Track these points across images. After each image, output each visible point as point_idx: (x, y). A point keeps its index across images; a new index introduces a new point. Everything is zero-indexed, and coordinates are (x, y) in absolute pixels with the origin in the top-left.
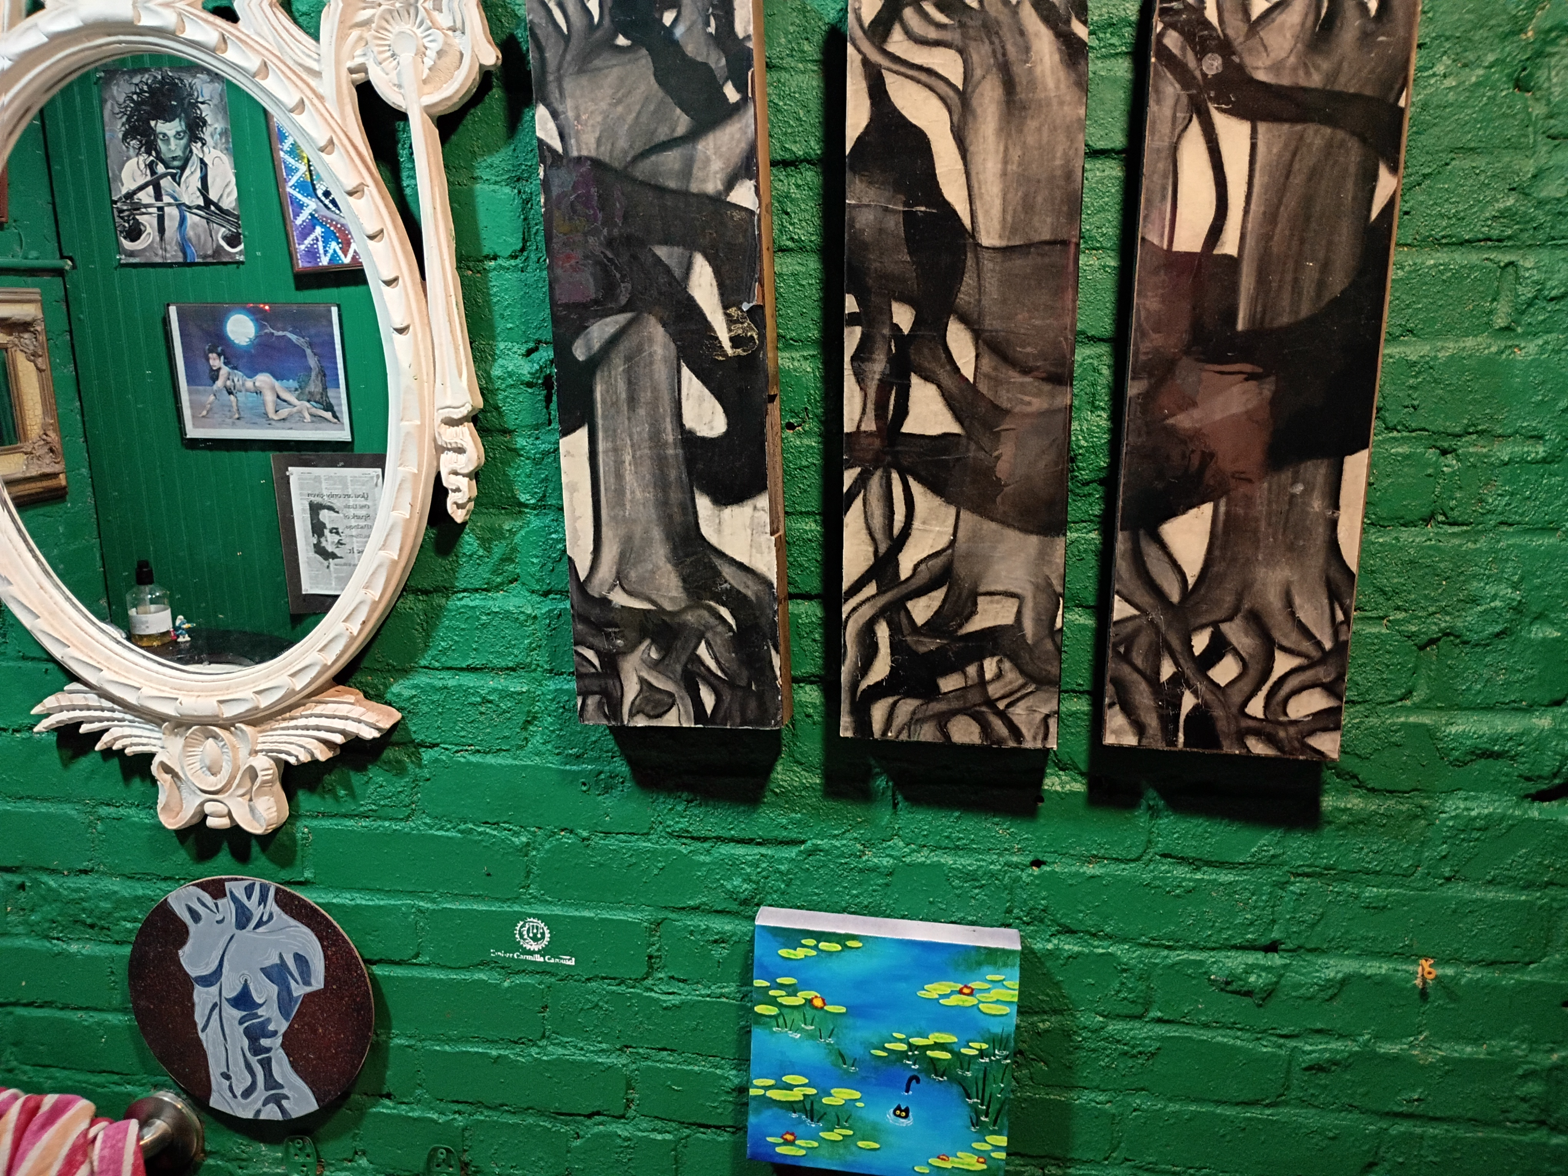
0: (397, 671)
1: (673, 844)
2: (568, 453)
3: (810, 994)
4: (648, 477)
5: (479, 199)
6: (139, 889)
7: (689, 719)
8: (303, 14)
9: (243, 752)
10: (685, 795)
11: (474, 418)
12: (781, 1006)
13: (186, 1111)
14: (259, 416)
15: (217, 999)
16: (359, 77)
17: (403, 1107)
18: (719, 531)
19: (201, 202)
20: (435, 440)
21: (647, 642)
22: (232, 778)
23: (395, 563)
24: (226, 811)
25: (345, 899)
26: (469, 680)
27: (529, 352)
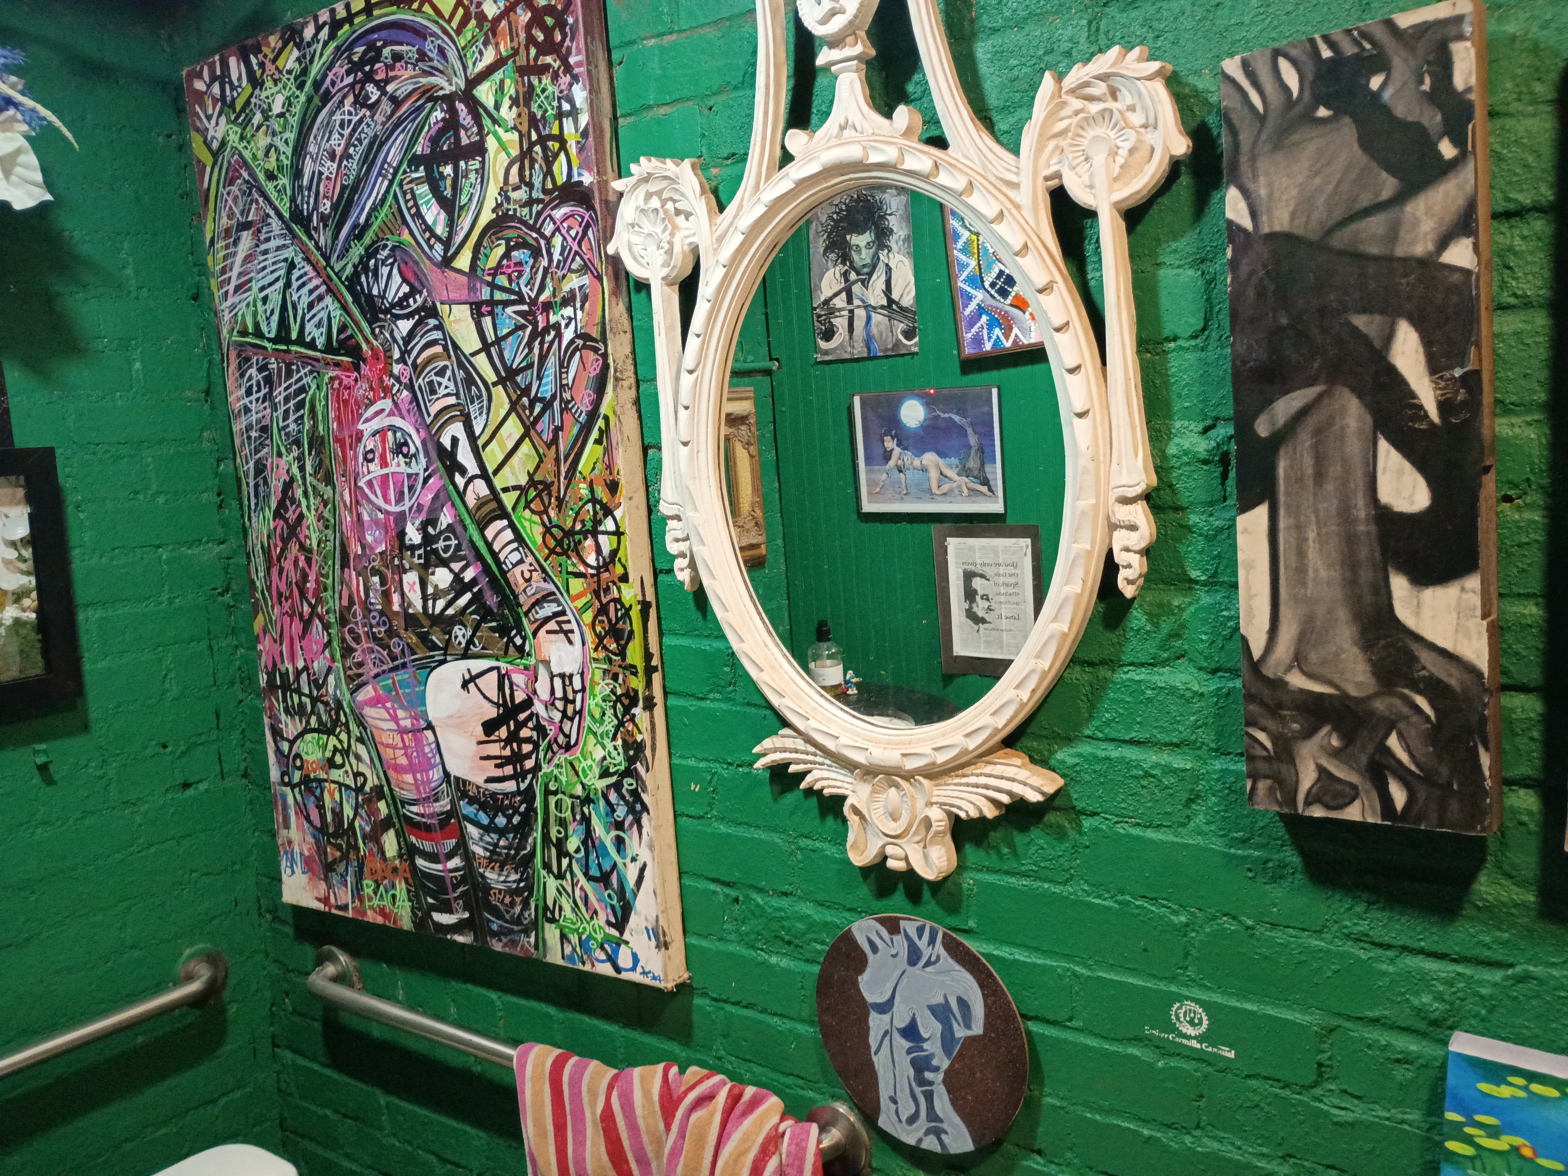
0: (1062, 739)
1: (1349, 947)
2: (1245, 531)
3: (1518, 1141)
4: (1334, 554)
5: (1162, 284)
6: (828, 916)
7: (1374, 813)
8: (1006, 132)
9: (920, 803)
10: (1365, 896)
11: (1147, 497)
12: (1478, 1147)
13: (859, 1125)
14: (924, 491)
15: (888, 1027)
16: (1053, 183)
17: (1053, 1167)
18: (1417, 613)
19: (885, 302)
20: (1108, 518)
21: (1326, 729)
22: (910, 825)
23: (1065, 636)
24: (903, 855)
25: (1004, 952)
26: (1131, 753)
27: (1206, 430)
